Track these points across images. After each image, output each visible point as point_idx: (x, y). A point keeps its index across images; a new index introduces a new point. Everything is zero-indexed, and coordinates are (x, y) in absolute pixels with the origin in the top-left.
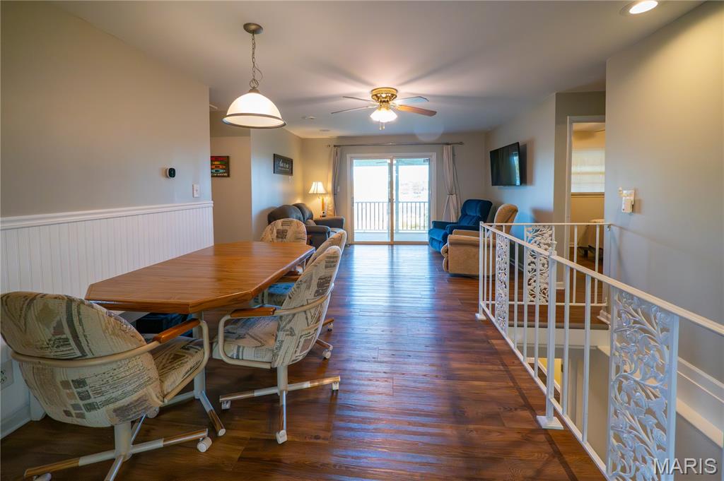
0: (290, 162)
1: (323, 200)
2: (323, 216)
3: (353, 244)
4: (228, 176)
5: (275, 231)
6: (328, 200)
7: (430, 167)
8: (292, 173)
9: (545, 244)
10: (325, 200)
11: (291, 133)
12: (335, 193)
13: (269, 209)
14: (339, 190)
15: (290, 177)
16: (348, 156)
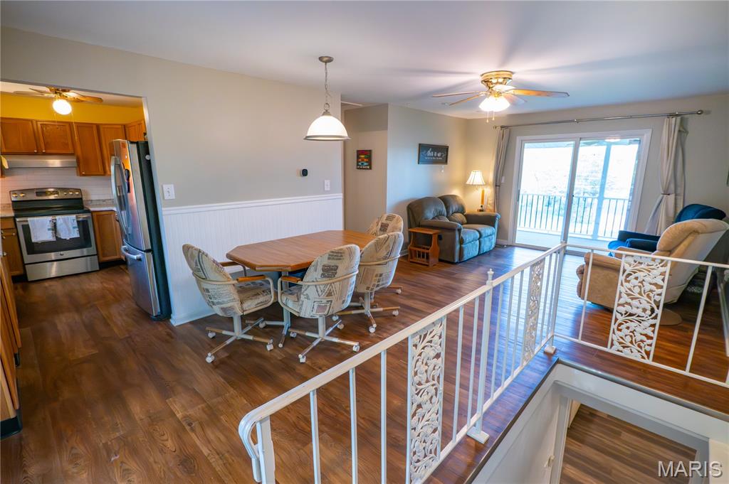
0: (444, 150)
1: (483, 192)
2: (481, 211)
3: (514, 246)
4: (370, 168)
5: (380, 224)
6: (489, 191)
7: (639, 147)
8: (446, 162)
9: (651, 284)
10: (485, 193)
11: (449, 117)
12: (497, 185)
13: (408, 200)
14: (503, 181)
15: (443, 166)
16: (518, 139)
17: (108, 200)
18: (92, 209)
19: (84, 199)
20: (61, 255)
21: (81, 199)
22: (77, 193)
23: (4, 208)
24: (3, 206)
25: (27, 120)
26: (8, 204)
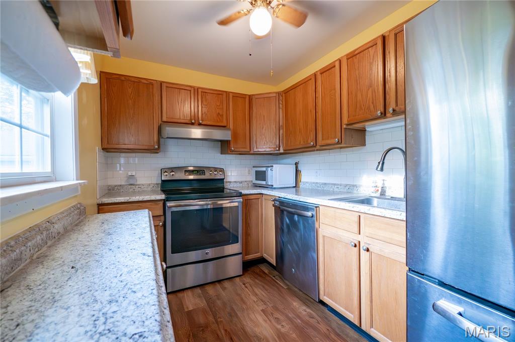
19: (226, 179)
20: (207, 253)
21: (223, 179)
22: (221, 173)
23: (153, 188)
24: (152, 186)
25: (191, 87)
26: (157, 184)
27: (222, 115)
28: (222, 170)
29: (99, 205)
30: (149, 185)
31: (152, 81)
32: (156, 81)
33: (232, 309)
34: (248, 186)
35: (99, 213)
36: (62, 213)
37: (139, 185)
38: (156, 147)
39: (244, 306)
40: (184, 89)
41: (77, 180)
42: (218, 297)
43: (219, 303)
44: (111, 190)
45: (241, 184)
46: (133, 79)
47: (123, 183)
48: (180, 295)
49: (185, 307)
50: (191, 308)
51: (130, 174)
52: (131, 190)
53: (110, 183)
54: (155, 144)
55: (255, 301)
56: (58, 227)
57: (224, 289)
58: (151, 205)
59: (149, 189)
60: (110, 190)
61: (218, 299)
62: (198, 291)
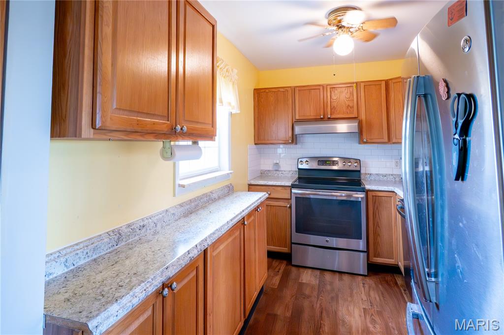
17: (389, 175)
18: (368, 187)
19: (363, 171)
20: (327, 241)
21: (359, 171)
22: (356, 164)
23: (293, 175)
24: (291, 173)
25: (319, 85)
26: (296, 171)
27: (353, 107)
28: (358, 161)
29: (250, 185)
30: (290, 171)
31: (287, 89)
32: (290, 87)
33: (337, 296)
34: (395, 181)
35: (249, 191)
36: (218, 189)
37: (282, 171)
38: (290, 141)
39: (349, 299)
40: (314, 89)
41: (230, 170)
42: (331, 284)
43: (328, 287)
44: (263, 174)
45: (385, 178)
46: (273, 90)
47: (271, 169)
48: (302, 270)
49: (300, 279)
50: (304, 281)
51: (275, 162)
52: (276, 175)
53: (262, 169)
54: (290, 139)
55: (364, 300)
56: (215, 196)
57: (341, 279)
58: (281, 189)
59: (289, 175)
60: (261, 173)
61: (330, 285)
62: (318, 272)
